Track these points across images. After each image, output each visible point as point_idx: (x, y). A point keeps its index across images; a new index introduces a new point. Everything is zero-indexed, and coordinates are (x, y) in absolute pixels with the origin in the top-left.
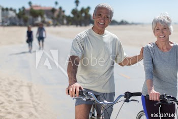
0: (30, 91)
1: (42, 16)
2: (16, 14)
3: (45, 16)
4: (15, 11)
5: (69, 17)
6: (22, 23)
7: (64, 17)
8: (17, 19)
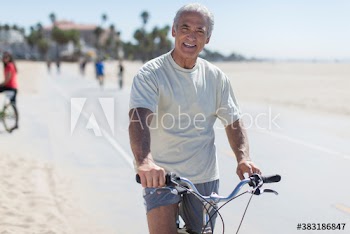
0: (50, 176)
1: (76, 42)
2: (25, 38)
3: (82, 42)
4: (22, 31)
5: (129, 44)
6: (36, 54)
7: (119, 43)
8: (27, 47)
